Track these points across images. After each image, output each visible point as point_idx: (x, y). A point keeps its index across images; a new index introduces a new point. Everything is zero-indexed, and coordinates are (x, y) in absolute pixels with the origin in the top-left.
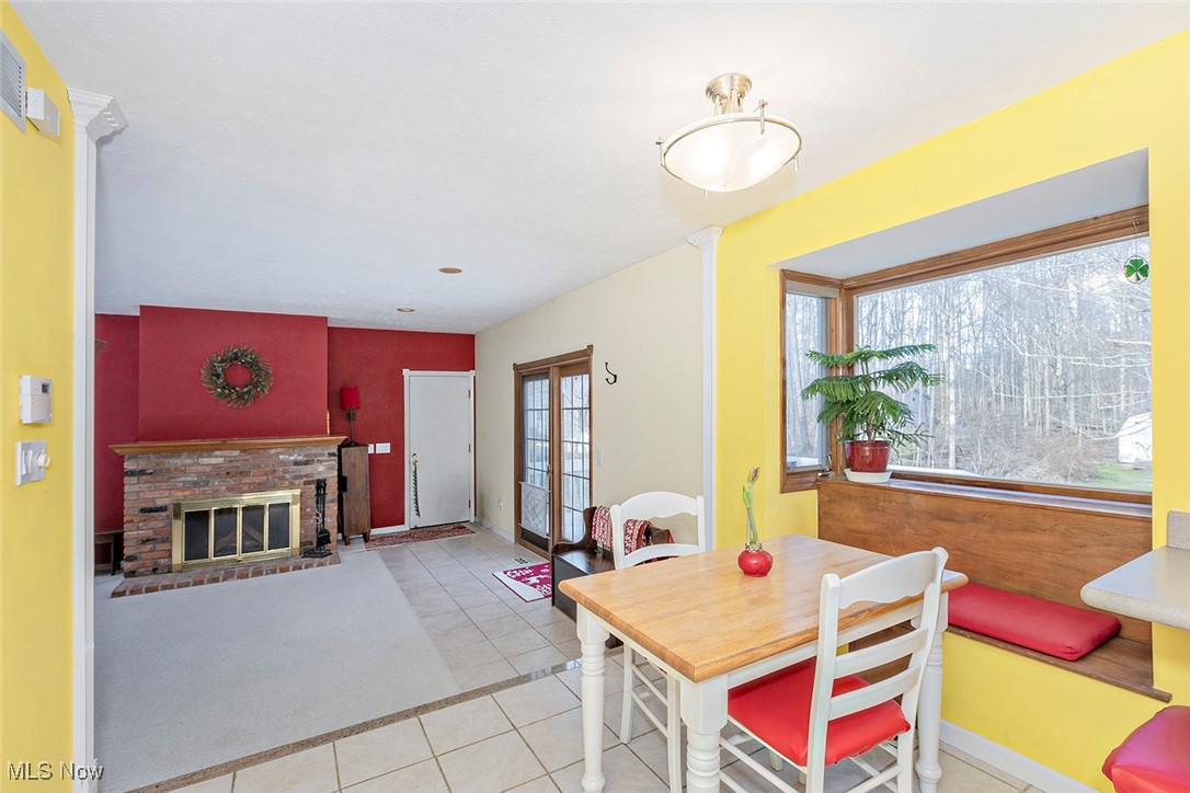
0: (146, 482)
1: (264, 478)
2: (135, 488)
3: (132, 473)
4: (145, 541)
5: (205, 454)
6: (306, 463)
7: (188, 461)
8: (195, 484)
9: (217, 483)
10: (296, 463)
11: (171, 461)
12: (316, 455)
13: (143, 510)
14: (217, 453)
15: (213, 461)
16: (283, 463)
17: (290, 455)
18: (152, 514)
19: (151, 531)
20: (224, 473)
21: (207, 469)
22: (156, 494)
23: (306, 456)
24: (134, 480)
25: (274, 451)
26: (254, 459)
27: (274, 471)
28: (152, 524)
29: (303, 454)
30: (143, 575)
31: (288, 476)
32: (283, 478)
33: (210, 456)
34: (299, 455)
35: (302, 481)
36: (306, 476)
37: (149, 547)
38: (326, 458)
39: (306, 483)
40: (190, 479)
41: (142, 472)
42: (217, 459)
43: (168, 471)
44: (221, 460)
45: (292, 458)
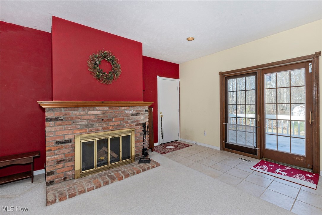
0: (59, 125)
1: (119, 122)
2: (53, 129)
3: (51, 120)
4: (58, 162)
5: (91, 109)
6: (137, 115)
7: (82, 113)
8: (86, 126)
9: (97, 125)
10: (133, 115)
11: (73, 112)
12: (140, 111)
13: (58, 143)
14: (97, 108)
15: (95, 113)
16: (127, 115)
17: (130, 111)
18: (63, 145)
19: (62, 155)
20: (101, 119)
21: (92, 117)
22: (65, 133)
23: (137, 111)
24: (52, 123)
25: (123, 108)
26: (115, 112)
27: (124, 118)
28: (63, 151)
29: (135, 110)
30: (58, 182)
31: (129, 121)
32: (127, 123)
33: (94, 110)
34: (134, 111)
35: (135, 124)
36: (137, 121)
37: (61, 165)
38: (144, 112)
39: (137, 125)
40: (83, 123)
41: (56, 119)
42: (97, 112)
43: (72, 118)
44: (99, 112)
45: (131, 112)
